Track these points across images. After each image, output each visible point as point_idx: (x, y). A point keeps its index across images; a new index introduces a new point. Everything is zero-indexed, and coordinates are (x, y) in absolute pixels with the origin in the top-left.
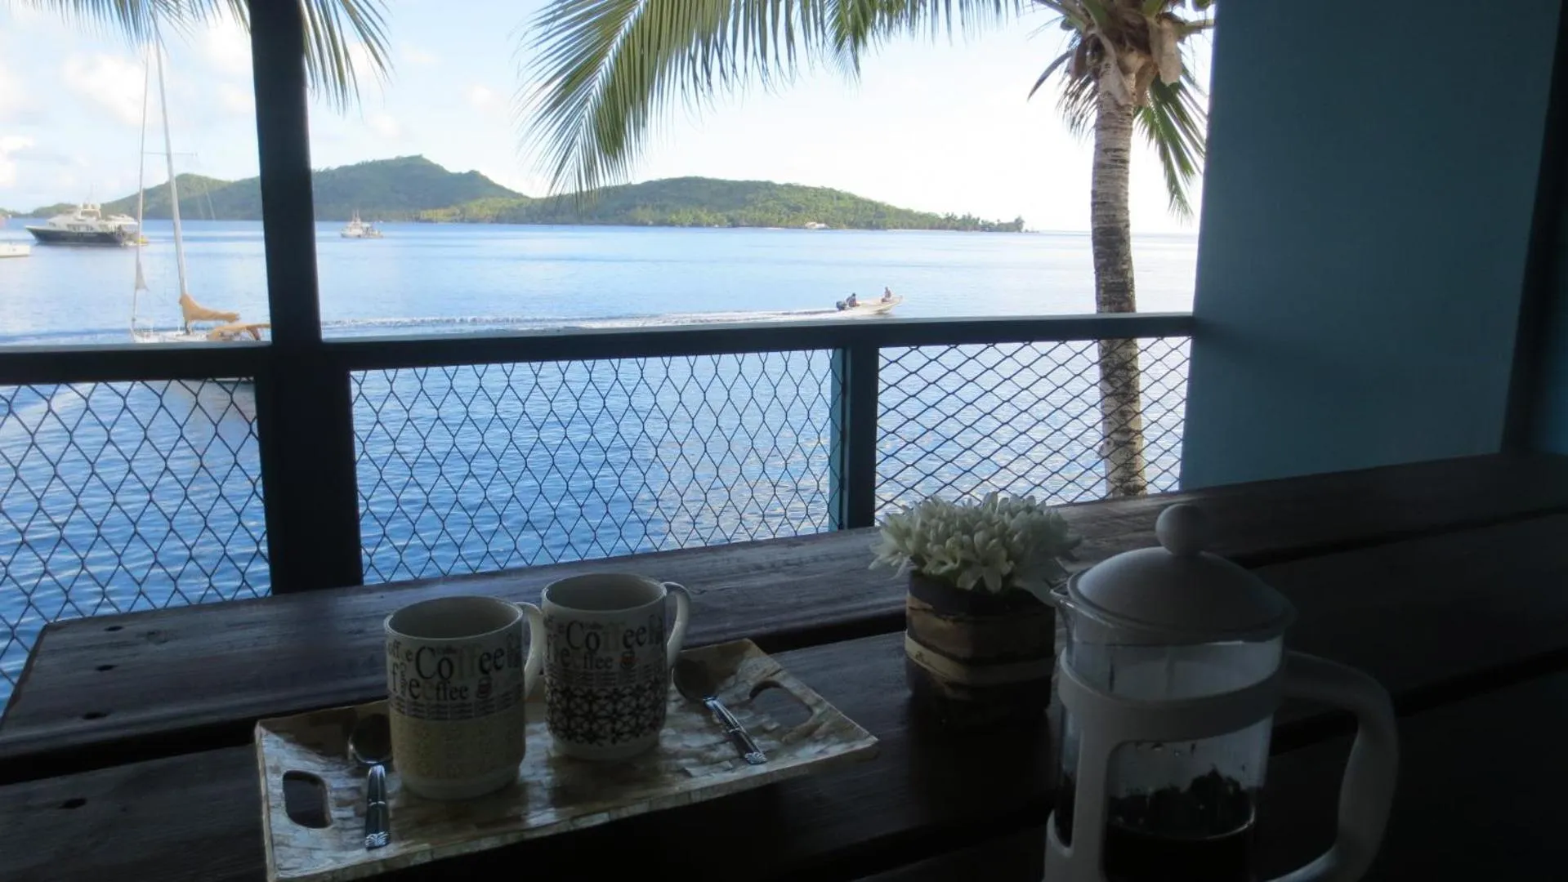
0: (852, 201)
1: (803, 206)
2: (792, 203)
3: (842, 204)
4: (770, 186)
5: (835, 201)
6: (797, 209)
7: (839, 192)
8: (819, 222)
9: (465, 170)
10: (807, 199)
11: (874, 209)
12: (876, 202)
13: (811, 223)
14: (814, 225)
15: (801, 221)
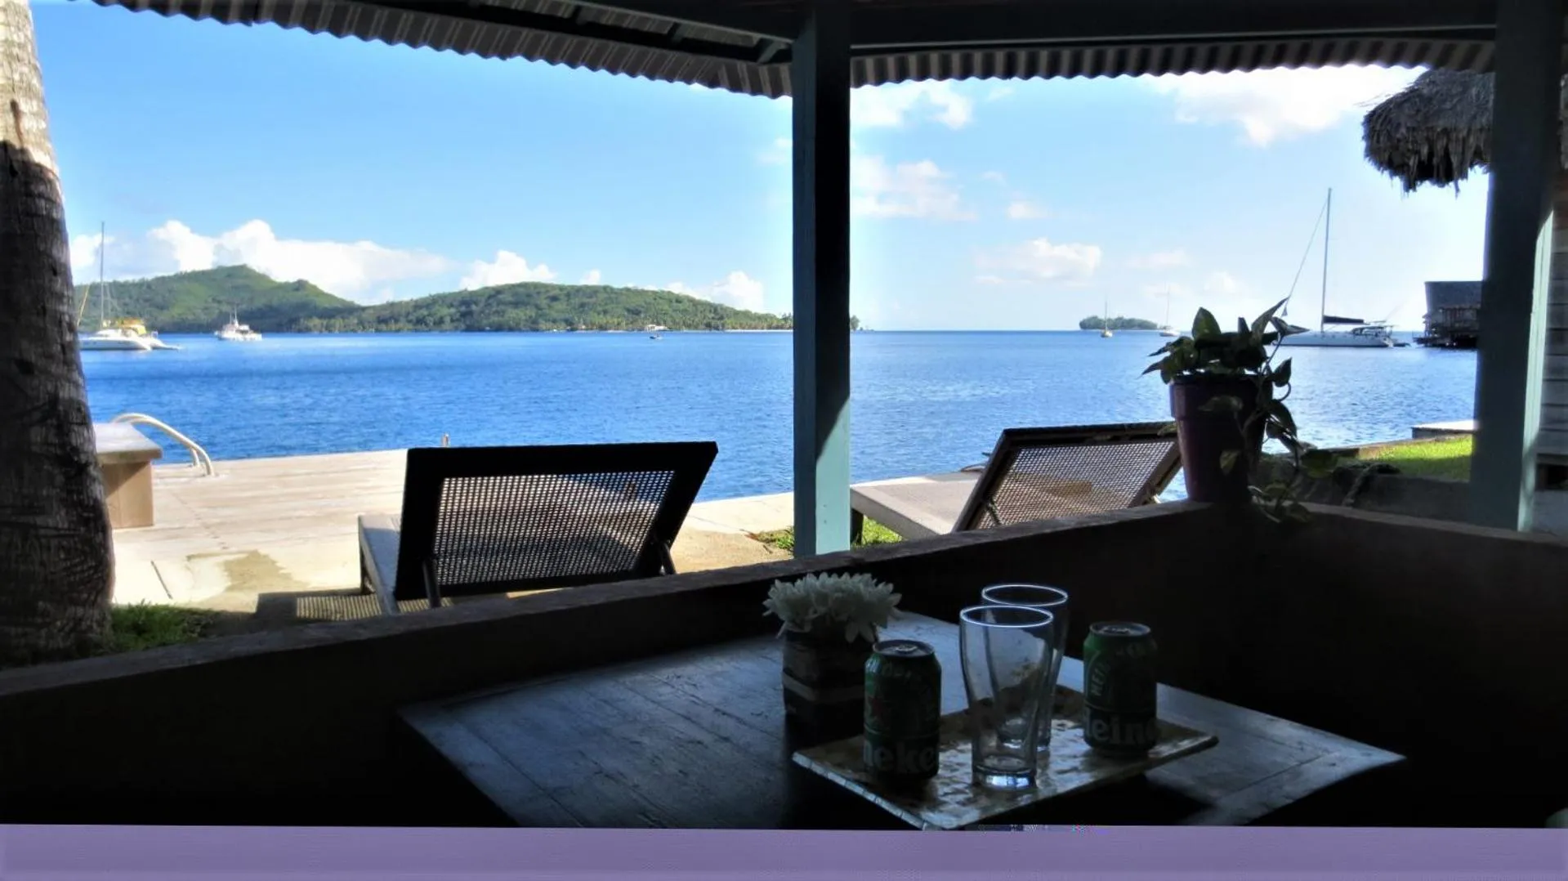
0: (691, 304)
1: (642, 309)
2: (632, 306)
3: (681, 306)
4: (608, 290)
5: (675, 304)
6: (637, 313)
7: (678, 295)
8: (658, 324)
9: (292, 279)
10: (646, 302)
11: (713, 311)
12: (714, 304)
13: (650, 326)
14: (654, 327)
15: (641, 324)
